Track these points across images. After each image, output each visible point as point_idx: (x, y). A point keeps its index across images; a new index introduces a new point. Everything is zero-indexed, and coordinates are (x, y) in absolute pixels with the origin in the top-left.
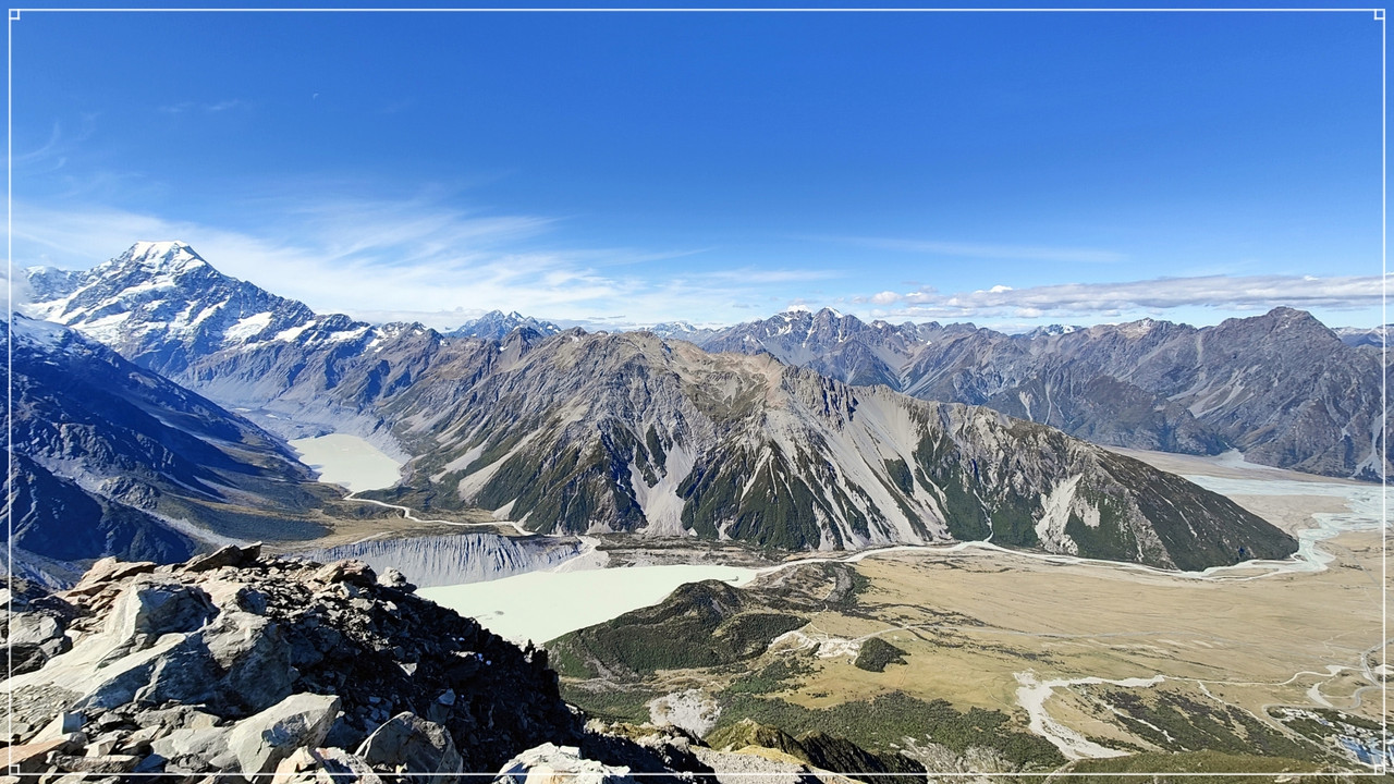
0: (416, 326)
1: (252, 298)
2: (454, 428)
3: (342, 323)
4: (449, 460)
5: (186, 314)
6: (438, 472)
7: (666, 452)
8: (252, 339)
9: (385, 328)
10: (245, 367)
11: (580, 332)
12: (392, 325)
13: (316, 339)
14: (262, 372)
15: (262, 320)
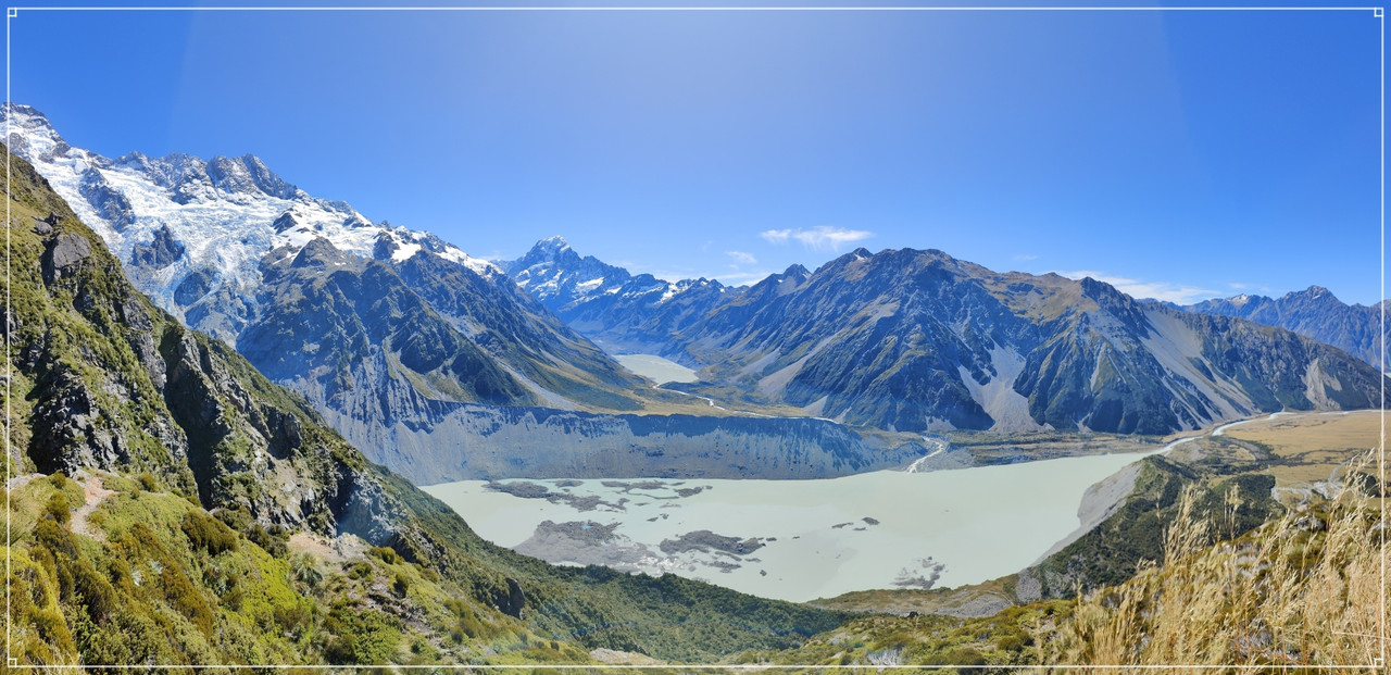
0: (702, 279)
1: (594, 266)
2: (743, 342)
3: (648, 280)
4: (743, 365)
5: (557, 277)
6: (733, 375)
7: (990, 351)
8: (592, 293)
9: (678, 284)
10: (586, 312)
11: (863, 252)
12: (683, 282)
13: (631, 292)
14: (596, 315)
15: (599, 281)
